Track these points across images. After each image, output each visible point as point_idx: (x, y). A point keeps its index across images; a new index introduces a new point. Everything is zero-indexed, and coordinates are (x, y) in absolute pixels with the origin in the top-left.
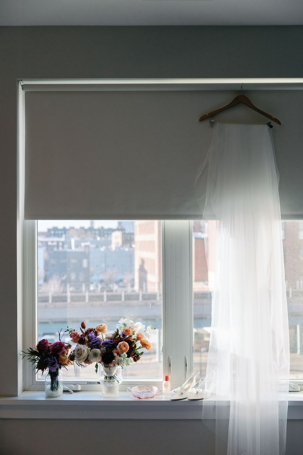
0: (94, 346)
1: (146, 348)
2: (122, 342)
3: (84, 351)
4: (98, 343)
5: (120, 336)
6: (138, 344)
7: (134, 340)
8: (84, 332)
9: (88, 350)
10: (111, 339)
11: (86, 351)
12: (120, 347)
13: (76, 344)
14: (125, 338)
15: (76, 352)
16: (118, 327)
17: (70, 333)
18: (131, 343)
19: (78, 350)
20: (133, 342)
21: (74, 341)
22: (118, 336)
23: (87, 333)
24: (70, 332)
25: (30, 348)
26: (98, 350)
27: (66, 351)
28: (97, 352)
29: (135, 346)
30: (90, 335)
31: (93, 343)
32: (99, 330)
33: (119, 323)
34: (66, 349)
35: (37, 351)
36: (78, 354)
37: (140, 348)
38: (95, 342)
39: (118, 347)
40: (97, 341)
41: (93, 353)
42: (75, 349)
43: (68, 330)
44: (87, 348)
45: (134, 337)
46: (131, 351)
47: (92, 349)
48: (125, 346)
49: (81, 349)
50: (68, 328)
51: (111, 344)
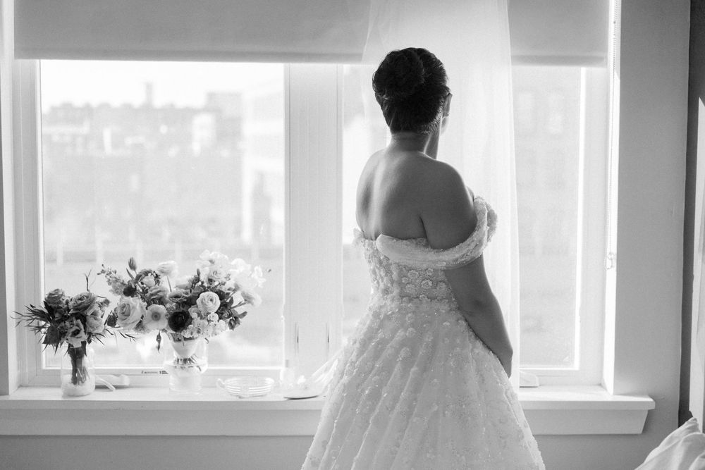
0: (153, 300)
1: (252, 304)
2: (207, 293)
3: (134, 308)
4: (161, 294)
5: (203, 283)
6: (237, 298)
7: (229, 290)
8: (135, 276)
9: (142, 307)
10: (186, 288)
11: (138, 307)
12: (202, 302)
13: (120, 296)
14: (212, 286)
15: (119, 311)
16: (198, 266)
17: (108, 277)
18: (222, 296)
19: (124, 306)
20: (228, 294)
21: (116, 291)
22: (200, 283)
23: (139, 277)
24: (107, 274)
25: (31, 306)
26: (161, 307)
27: (100, 312)
28: (159, 311)
29: (232, 301)
30: (145, 280)
31: (152, 295)
32: (162, 272)
33: (201, 259)
34: (100, 306)
35: (46, 311)
36: (123, 313)
37: (240, 304)
38: (156, 294)
39: (198, 301)
40: (160, 291)
41: (151, 313)
42: (116, 306)
43: (103, 272)
44: (140, 304)
45: (230, 284)
46: (222, 310)
47: (149, 304)
48: (211, 300)
49: (128, 305)
50: (103, 268)
51: (186, 298)
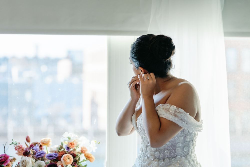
0: (38, 158)
1: (90, 161)
2: (66, 155)
3: (29, 162)
4: (42, 155)
5: (64, 149)
6: (82, 157)
7: (78, 153)
8: (29, 146)
9: (32, 162)
10: (56, 152)
11: (30, 162)
12: (64, 159)
13: (21, 156)
14: (69, 151)
15: (20, 164)
16: (62, 140)
17: (15, 146)
18: (74, 156)
19: (23, 162)
20: (77, 155)
21: (19, 154)
22: (63, 150)
23: (31, 146)
24: (15, 145)
26: (43, 162)
27: (11, 164)
28: (41, 164)
29: (79, 159)
30: (34, 148)
31: (38, 156)
32: (43, 143)
33: (63, 137)
34: (11, 161)
36: (23, 165)
37: (84, 161)
38: (40, 155)
39: (62, 159)
40: (42, 154)
41: (37, 165)
42: (19, 161)
43: (13, 143)
44: (32, 160)
45: (78, 150)
46: (74, 164)
47: (36, 161)
48: (69, 159)
49: (25, 161)
50: (12, 141)
51: (55, 157)
